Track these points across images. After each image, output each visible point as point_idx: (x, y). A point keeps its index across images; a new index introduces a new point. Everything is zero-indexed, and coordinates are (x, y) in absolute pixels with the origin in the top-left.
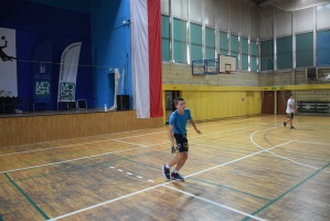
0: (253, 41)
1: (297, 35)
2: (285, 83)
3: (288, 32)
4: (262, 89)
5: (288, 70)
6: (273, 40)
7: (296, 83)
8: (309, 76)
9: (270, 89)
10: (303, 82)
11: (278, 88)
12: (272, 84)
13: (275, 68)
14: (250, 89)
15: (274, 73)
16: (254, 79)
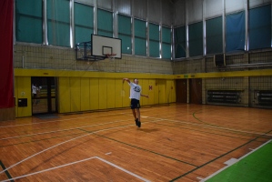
0: (166, 28)
1: (208, 21)
2: (196, 71)
3: (198, 18)
4: (175, 77)
5: (199, 57)
6: (185, 27)
7: (206, 71)
8: (217, 63)
9: (182, 77)
10: (213, 70)
11: (189, 76)
12: (184, 72)
13: (188, 56)
14: (160, 76)
15: (186, 61)
16: (168, 67)
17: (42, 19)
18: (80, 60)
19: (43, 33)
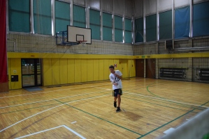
0: (128, 19)
1: (160, 13)
2: (151, 52)
3: (153, 11)
4: (135, 57)
5: (154, 42)
7: (159, 53)
8: (167, 47)
9: (140, 57)
10: (164, 52)
11: (146, 57)
12: (142, 53)
13: (145, 41)
15: (143, 45)
16: (129, 49)
17: (30, 13)
18: (60, 45)
19: (30, 24)
